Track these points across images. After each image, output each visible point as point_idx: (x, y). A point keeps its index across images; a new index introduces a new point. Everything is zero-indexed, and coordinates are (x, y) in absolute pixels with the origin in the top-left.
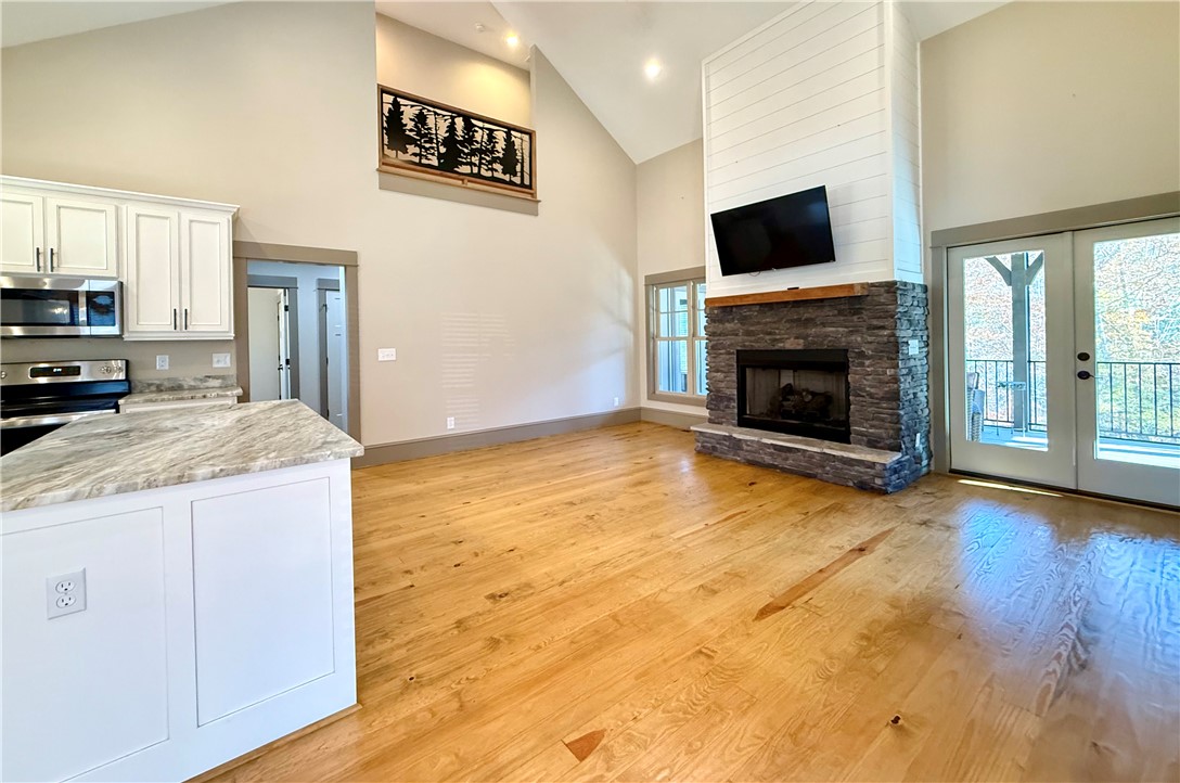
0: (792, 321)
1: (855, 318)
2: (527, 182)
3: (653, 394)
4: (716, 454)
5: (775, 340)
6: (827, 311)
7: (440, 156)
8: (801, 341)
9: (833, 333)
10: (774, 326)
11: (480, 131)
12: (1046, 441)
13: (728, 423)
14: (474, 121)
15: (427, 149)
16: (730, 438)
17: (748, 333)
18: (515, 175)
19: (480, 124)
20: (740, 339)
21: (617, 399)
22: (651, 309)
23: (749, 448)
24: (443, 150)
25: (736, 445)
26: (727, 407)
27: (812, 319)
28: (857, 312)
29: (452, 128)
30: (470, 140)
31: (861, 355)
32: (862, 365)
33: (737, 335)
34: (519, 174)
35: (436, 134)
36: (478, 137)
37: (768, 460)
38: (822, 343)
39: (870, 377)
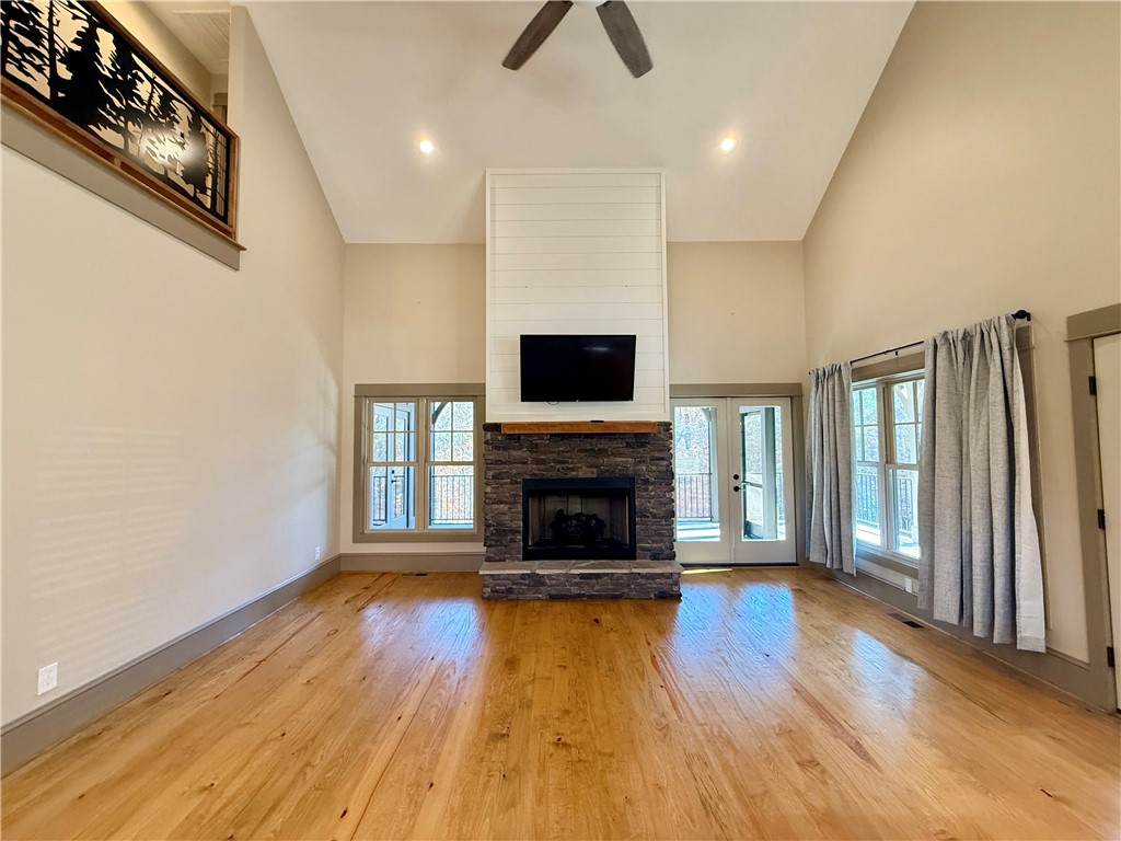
0: (586, 451)
1: (641, 450)
3: (360, 535)
5: (568, 469)
6: (619, 444)
7: (55, 81)
8: (595, 470)
9: (624, 462)
10: (566, 455)
11: (147, 84)
12: (717, 532)
13: (512, 559)
14: (133, 56)
16: (532, 576)
17: (538, 462)
19: (150, 73)
20: (530, 466)
21: (318, 549)
23: (554, 582)
24: (64, 73)
25: (536, 581)
27: (606, 450)
28: (643, 445)
29: (88, 39)
30: (128, 90)
31: (646, 482)
32: (647, 490)
33: (525, 463)
34: (209, 193)
38: (613, 472)
39: (652, 501)
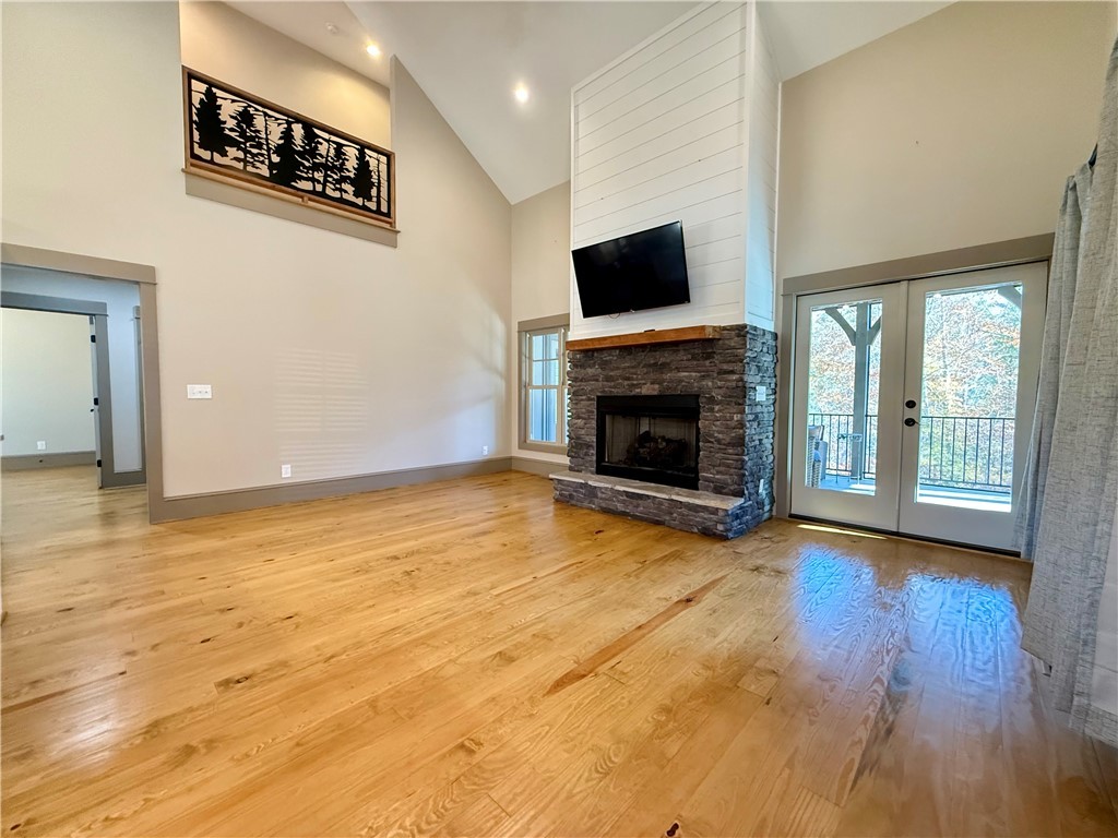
0: (650, 366)
1: (707, 363)
2: (384, 209)
3: (523, 443)
4: (574, 502)
5: (633, 385)
6: (682, 356)
7: (272, 166)
8: (657, 386)
9: (686, 377)
10: (633, 370)
11: (325, 144)
12: (873, 488)
13: (587, 470)
14: (316, 131)
15: (253, 155)
16: (585, 485)
17: (608, 379)
18: (370, 199)
19: (326, 136)
20: (600, 384)
21: (486, 448)
22: (524, 356)
23: (603, 496)
24: (276, 159)
25: (592, 492)
26: (587, 454)
27: (668, 364)
28: (709, 356)
29: (287, 135)
30: (313, 153)
31: (712, 400)
32: (712, 410)
33: (597, 380)
34: (375, 199)
35: (267, 139)
36: (323, 149)
37: (620, 507)
38: (675, 389)
39: (718, 423)
